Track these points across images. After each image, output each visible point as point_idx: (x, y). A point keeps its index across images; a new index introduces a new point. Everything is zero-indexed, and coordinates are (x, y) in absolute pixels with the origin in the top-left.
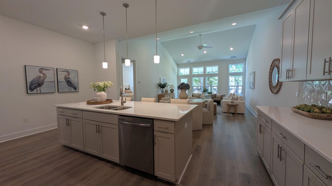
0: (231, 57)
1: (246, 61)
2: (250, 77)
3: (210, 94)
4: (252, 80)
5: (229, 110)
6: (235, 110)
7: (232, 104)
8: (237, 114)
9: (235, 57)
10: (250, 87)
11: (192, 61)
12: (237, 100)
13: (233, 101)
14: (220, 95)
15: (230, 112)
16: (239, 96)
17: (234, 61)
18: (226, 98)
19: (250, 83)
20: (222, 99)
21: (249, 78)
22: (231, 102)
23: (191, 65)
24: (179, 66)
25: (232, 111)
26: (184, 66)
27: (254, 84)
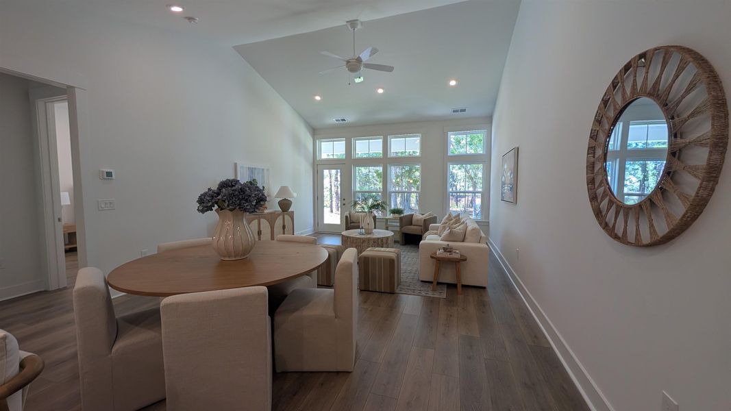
0: (454, 111)
1: (491, 123)
2: (503, 166)
3: (397, 215)
4: (508, 176)
5: (437, 272)
6: (458, 276)
7: (447, 255)
8: (464, 286)
9: (464, 110)
10: (503, 197)
11: (350, 119)
12: (463, 241)
13: (451, 244)
14: (421, 219)
15: (441, 281)
16: (470, 228)
17: (462, 122)
18: (437, 229)
19: (504, 184)
20: (426, 229)
21: (501, 170)
22: (445, 249)
23: (349, 132)
24: (318, 132)
25: (448, 277)
26: (332, 133)
27: (514, 188)
